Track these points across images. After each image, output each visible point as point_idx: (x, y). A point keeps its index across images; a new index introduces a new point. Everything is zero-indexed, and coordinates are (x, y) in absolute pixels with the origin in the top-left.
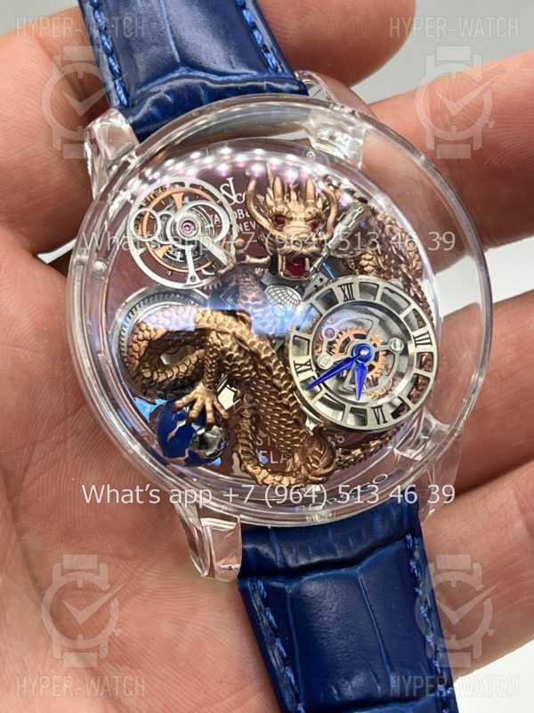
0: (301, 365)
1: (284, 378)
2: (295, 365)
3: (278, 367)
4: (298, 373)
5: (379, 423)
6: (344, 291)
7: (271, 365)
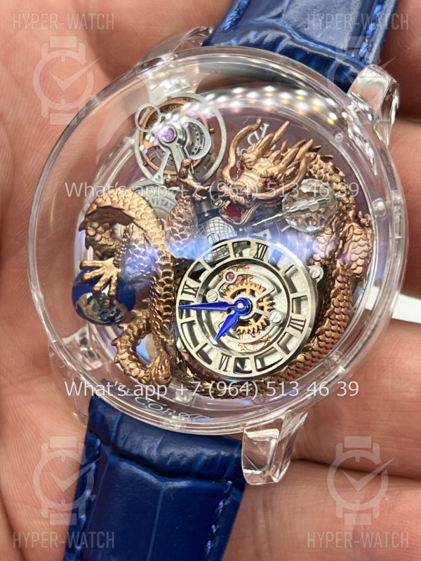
0: (190, 288)
1: (169, 289)
2: (185, 284)
3: (167, 277)
4: (183, 292)
5: (220, 368)
6: (258, 249)
7: (161, 272)
